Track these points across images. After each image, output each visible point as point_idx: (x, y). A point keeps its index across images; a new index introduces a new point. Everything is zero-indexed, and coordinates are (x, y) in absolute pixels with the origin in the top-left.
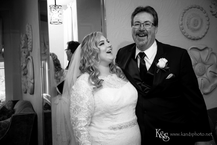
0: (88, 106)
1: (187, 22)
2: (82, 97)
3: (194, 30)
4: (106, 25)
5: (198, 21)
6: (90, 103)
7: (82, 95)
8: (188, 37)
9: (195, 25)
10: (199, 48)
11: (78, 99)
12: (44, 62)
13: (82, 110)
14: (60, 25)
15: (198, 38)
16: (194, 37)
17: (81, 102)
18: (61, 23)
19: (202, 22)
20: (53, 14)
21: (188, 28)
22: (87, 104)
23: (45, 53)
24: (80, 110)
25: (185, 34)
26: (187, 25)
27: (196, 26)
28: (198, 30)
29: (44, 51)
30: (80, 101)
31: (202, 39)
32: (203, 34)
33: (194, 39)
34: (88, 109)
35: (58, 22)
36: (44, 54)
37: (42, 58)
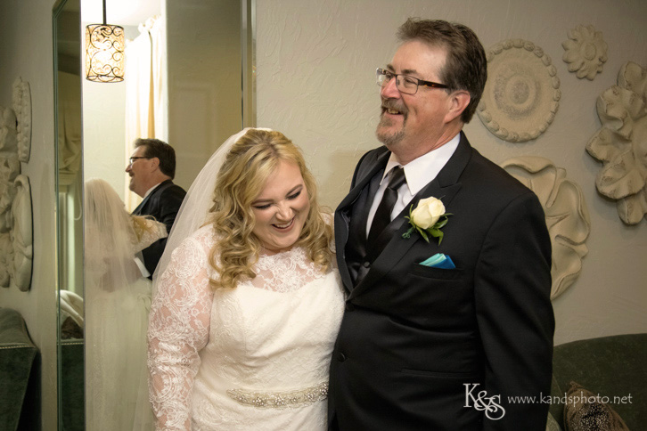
0: (193, 318)
1: (496, 90)
2: (183, 289)
3: (516, 115)
4: (255, 89)
5: (527, 87)
6: (198, 313)
7: (183, 284)
8: (497, 133)
9: (519, 98)
10: (528, 166)
11: (172, 290)
12: (64, 194)
13: (174, 324)
14: (117, 85)
15: (526, 137)
16: (514, 133)
17: (177, 301)
18: (119, 80)
19: (538, 89)
20: (96, 50)
21: (499, 107)
22: (190, 312)
23: (66, 169)
24: (171, 320)
25: (490, 124)
26: (496, 97)
27: (522, 103)
28: (527, 112)
29: (65, 162)
30: (174, 298)
31: (538, 141)
32: (541, 127)
33: (514, 141)
34: (189, 326)
35: (111, 74)
36: (66, 172)
37: (60, 183)
